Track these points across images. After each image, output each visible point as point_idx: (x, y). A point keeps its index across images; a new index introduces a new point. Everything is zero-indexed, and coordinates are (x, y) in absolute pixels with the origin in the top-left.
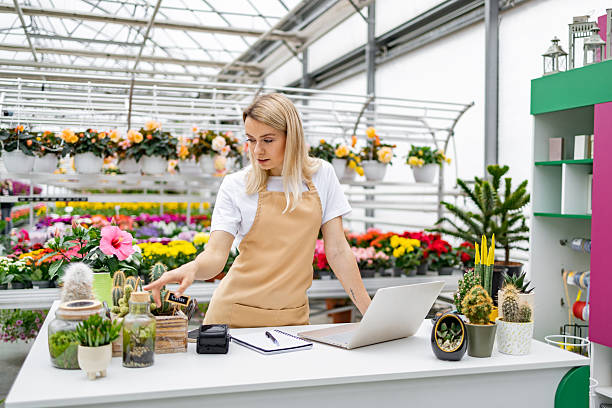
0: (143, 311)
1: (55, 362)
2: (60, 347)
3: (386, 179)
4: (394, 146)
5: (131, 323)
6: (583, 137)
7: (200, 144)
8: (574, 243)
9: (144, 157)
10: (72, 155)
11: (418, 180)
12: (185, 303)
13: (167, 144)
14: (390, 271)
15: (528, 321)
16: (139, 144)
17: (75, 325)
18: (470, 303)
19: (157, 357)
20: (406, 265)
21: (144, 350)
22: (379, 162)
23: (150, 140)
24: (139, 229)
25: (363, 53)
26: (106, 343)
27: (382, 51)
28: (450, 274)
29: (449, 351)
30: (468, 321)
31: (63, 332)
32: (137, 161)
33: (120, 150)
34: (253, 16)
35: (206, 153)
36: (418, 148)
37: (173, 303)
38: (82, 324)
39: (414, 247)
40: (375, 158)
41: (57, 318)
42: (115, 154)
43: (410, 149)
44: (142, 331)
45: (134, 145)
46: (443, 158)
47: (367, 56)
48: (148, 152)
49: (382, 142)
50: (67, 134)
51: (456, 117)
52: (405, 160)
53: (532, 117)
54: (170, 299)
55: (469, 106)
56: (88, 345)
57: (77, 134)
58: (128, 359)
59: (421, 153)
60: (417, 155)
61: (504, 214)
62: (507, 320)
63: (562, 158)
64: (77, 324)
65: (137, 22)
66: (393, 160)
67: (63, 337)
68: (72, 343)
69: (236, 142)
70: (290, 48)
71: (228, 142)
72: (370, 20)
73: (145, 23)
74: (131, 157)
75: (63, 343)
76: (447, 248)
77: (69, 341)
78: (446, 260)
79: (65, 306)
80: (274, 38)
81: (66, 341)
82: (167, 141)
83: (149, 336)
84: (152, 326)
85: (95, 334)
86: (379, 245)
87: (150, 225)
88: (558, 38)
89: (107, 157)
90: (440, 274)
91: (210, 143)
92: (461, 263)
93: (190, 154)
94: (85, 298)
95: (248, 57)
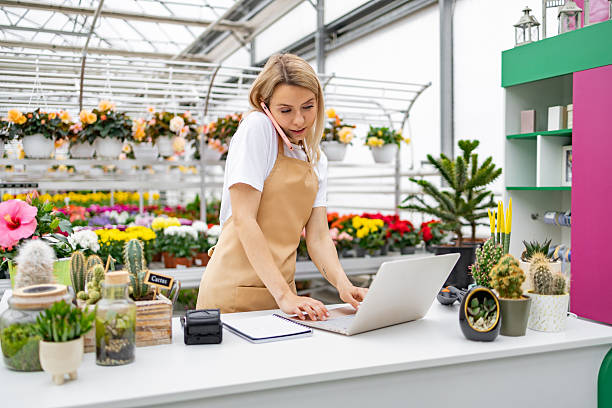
0: (118, 296)
1: (9, 363)
2: (15, 344)
3: (345, 161)
4: (354, 127)
5: (105, 311)
6: (558, 108)
7: (157, 125)
8: (547, 216)
9: (99, 139)
10: (21, 137)
11: (378, 160)
12: (168, 285)
13: (122, 125)
14: (352, 252)
15: (562, 293)
16: (93, 125)
17: (34, 316)
18: (501, 274)
19: (138, 351)
20: (371, 245)
21: (123, 343)
22: (340, 142)
23: (104, 121)
24: (90, 219)
25: (313, 40)
26: (76, 337)
27: (332, 38)
28: (413, 253)
29: (482, 330)
30: (498, 295)
31: (18, 325)
32: (91, 143)
33: (71, 134)
34: (201, 6)
35: (164, 135)
36: (377, 129)
37: (153, 286)
38: (44, 314)
39: (378, 227)
40: (336, 138)
41: (10, 308)
42: (67, 138)
43: (369, 130)
44: (119, 320)
45: (87, 126)
46: (402, 139)
47: (317, 44)
48: (103, 133)
49: (342, 123)
50: (14, 115)
51: (412, 98)
52: (364, 141)
53: (503, 90)
54: (150, 280)
55: (427, 87)
56: (53, 340)
57: (26, 115)
58: (103, 355)
59: (380, 133)
60: (376, 135)
61: (471, 191)
62: (540, 293)
63: (535, 130)
64: (38, 313)
65: (83, 11)
66: (353, 141)
67: (19, 331)
68: (30, 339)
69: (194, 123)
70: (238, 39)
71: (187, 122)
72: (319, 6)
73: (92, 12)
74: (83, 141)
75: (19, 339)
76: (409, 227)
77: (28, 335)
78: (409, 240)
79: (20, 291)
80: (222, 28)
81: (23, 336)
82: (122, 122)
83: (129, 325)
84: (131, 313)
85: (61, 326)
86: (341, 227)
87: (102, 215)
88: (530, 8)
89: (58, 139)
90: (403, 254)
91: (168, 123)
92: (422, 242)
93: (146, 137)
94: (45, 281)
95: (195, 49)
